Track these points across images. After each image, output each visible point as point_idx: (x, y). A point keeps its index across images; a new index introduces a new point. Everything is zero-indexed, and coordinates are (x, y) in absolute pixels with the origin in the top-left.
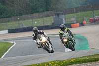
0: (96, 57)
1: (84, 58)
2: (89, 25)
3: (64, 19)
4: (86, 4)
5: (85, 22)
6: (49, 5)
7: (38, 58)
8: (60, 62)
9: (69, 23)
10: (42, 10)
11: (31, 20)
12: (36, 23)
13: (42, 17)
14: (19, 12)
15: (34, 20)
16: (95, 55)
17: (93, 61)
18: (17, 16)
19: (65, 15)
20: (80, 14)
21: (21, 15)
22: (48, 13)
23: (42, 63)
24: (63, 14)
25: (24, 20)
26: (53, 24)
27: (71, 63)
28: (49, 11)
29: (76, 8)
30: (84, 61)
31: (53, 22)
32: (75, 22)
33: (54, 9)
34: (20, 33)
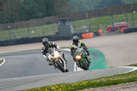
0: (116, 79)
1: (101, 80)
2: (106, 35)
3: (72, 27)
4: (102, 7)
5: (101, 31)
6: (51, 8)
7: (36, 81)
8: (67, 86)
9: (78, 32)
10: (41, 14)
11: (26, 29)
12: (33, 32)
13: (41, 25)
14: (9, 17)
15: (30, 28)
16: (115, 76)
17: (113, 84)
18: (7, 22)
19: (73, 21)
20: (94, 19)
21: (13, 22)
22: (50, 18)
23: (41, 88)
24: (70, 20)
25: (17, 28)
26: (57, 33)
27: (82, 87)
28: (51, 15)
29: (89, 12)
30: (100, 85)
31: (57, 31)
32: (87, 31)
33: (57, 13)
34: (12, 47)
